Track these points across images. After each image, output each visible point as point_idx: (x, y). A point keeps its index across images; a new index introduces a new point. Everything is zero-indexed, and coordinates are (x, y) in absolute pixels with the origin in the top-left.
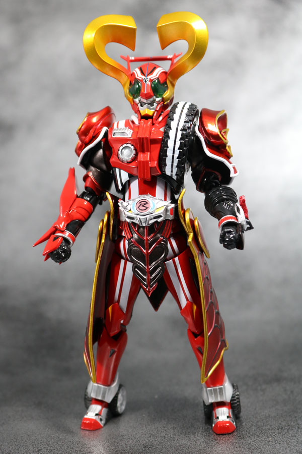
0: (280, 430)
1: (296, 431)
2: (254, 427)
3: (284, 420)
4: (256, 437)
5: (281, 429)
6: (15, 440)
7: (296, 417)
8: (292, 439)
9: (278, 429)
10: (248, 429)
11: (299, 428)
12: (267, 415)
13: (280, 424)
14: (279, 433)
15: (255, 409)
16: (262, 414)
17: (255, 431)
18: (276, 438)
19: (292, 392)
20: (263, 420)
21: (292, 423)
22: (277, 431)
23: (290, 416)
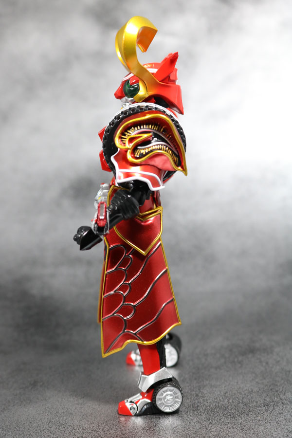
0: (266, 407)
1: (281, 407)
2: (240, 404)
3: (267, 395)
4: (246, 416)
5: (267, 405)
6: (18, 429)
7: (277, 391)
8: (280, 417)
9: (265, 406)
10: (236, 407)
11: (283, 403)
12: (250, 390)
13: (265, 400)
14: (266, 411)
15: (237, 383)
16: (245, 389)
17: (243, 408)
18: (265, 417)
19: (267, 363)
20: (247, 396)
21: (276, 398)
22: (264, 408)
23: (271, 390)
